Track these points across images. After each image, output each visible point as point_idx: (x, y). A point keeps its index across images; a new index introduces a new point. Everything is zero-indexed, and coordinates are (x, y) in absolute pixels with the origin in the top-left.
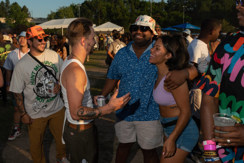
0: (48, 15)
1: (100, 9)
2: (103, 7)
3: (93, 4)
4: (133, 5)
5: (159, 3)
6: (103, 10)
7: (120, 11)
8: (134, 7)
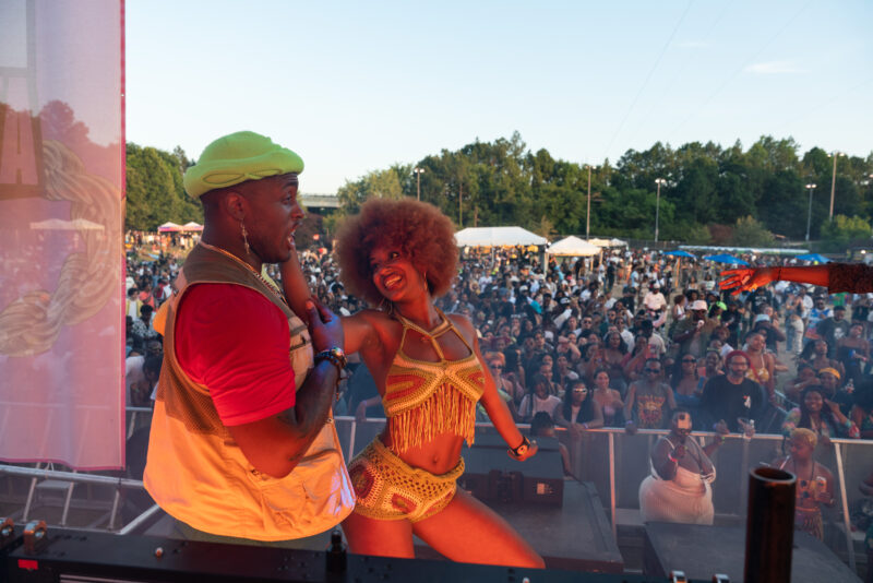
0: (340, 190)
1: (464, 178)
2: (471, 174)
3: (445, 166)
4: (539, 172)
5: (598, 167)
6: (472, 180)
7: (511, 186)
8: (541, 174)
